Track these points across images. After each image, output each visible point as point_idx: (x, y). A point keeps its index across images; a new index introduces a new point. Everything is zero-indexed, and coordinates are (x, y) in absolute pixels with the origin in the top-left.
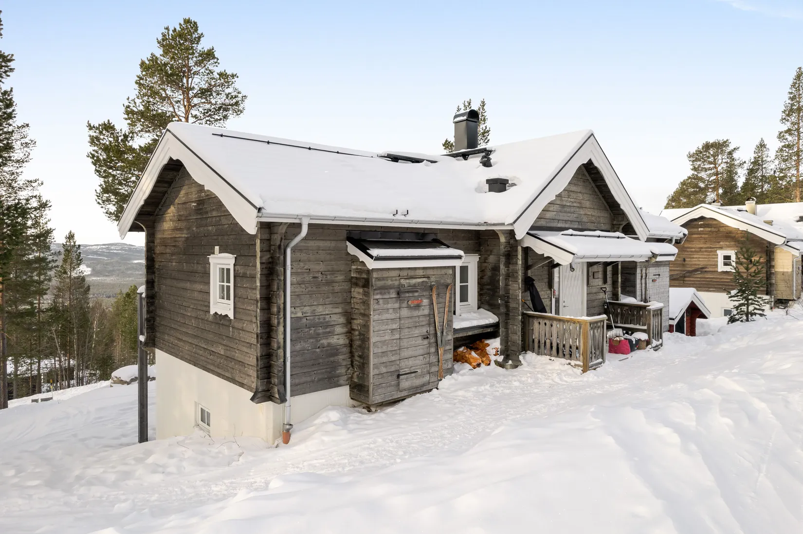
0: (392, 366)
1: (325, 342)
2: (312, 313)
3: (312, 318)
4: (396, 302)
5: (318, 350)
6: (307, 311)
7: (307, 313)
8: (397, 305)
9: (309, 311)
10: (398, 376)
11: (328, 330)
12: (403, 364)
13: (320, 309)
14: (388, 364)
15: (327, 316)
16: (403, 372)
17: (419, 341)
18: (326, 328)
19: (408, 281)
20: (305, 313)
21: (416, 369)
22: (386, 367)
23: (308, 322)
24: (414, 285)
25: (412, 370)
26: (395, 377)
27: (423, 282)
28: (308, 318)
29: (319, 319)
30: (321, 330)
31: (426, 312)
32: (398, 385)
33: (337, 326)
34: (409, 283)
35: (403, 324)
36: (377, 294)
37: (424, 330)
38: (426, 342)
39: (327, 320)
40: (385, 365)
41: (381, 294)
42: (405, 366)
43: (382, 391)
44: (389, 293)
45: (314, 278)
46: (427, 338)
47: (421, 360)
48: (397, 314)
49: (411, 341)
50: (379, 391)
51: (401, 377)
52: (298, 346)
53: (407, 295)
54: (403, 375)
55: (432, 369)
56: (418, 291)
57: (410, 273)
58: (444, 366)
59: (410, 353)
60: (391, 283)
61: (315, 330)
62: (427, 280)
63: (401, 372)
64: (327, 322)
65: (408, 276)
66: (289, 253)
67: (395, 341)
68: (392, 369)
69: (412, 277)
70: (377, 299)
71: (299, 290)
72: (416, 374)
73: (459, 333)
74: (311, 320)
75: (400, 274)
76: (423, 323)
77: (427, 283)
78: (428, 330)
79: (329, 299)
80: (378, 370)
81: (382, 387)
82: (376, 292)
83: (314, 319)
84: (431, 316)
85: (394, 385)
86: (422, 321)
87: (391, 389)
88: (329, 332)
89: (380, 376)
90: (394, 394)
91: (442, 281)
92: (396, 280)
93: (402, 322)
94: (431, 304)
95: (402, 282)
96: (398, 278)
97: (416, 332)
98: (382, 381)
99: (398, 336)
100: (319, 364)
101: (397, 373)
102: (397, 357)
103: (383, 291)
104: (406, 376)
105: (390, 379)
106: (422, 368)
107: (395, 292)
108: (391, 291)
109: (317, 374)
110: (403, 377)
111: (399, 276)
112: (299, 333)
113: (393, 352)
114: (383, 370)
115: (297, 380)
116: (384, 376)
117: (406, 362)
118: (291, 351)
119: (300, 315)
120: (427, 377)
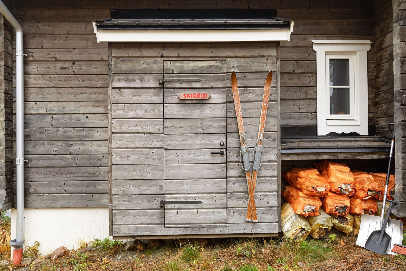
0: (150, 186)
1: (77, 147)
2: (59, 110)
3: (60, 116)
4: (156, 95)
5: (69, 156)
6: (53, 108)
7: (53, 110)
8: (157, 99)
9: (56, 108)
10: (163, 205)
11: (84, 133)
12: (170, 186)
13: (71, 107)
14: (141, 182)
15: (82, 116)
16: (170, 198)
17: (206, 156)
18: (81, 131)
19: (178, 64)
20: (50, 110)
21: (199, 198)
22: (137, 186)
23: (54, 121)
24: (193, 72)
25: (191, 198)
26: (157, 204)
27: (210, 66)
28: (54, 116)
29: (71, 119)
30: (73, 133)
31: (219, 112)
32: (163, 216)
33: (98, 129)
34: (182, 67)
35: (170, 127)
36: (120, 80)
37: (215, 141)
38: (219, 159)
39: (82, 120)
40: (135, 182)
41: (126, 80)
42: (175, 189)
43: (131, 220)
44: (141, 80)
45: (63, 68)
46: (222, 154)
47: (210, 186)
48: (157, 112)
49: (186, 155)
50: (124, 219)
51: (169, 206)
52: (41, 149)
53: (178, 85)
54: (171, 203)
55: (232, 203)
56: (199, 81)
57: (184, 53)
58: (258, 202)
59: (185, 171)
60: (145, 66)
61: (64, 132)
62: (220, 65)
63: (168, 198)
64: (82, 123)
65: (179, 57)
66: (19, 36)
67: (154, 151)
68: (150, 190)
69: (187, 59)
70: (120, 88)
71: (41, 82)
72: (199, 206)
73: (298, 154)
74: (59, 119)
75: (165, 53)
76: (212, 130)
77: (220, 68)
78: (224, 140)
79: (84, 96)
80: (121, 189)
81: (130, 214)
82: (117, 77)
83: (63, 118)
84: (230, 120)
85: (153, 215)
86: (210, 127)
87: (147, 220)
88: (86, 136)
89: (126, 198)
90: (153, 229)
91: (254, 67)
92: (155, 62)
93: (168, 124)
94: (229, 101)
95: (168, 65)
96: (160, 60)
97: (198, 141)
98: (130, 205)
99: (159, 144)
100: (71, 173)
101: (160, 199)
102: (158, 175)
103: (131, 77)
104: (177, 206)
105: (146, 204)
106: (212, 198)
107: (155, 79)
108: (146, 77)
109: (68, 185)
110: (172, 206)
111: (162, 57)
112: (42, 133)
113: (152, 167)
114: (132, 189)
115: (40, 189)
116: (133, 200)
117: (177, 185)
118: (26, 153)
119: (43, 111)
120: (221, 215)
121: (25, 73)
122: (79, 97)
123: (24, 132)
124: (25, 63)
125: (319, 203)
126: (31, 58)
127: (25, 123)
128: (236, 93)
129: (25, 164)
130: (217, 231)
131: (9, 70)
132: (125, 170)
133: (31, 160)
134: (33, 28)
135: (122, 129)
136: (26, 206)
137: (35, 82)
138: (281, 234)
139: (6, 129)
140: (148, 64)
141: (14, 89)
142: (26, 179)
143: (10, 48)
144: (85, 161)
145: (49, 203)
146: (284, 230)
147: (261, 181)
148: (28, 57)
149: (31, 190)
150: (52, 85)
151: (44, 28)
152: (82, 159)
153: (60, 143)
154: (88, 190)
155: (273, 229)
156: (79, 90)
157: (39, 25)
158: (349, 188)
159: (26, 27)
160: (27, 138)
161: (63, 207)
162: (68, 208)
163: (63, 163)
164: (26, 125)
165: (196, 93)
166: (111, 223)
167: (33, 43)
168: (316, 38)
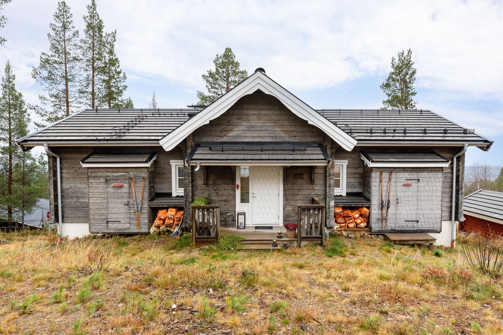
1: (81, 200)
2: (74, 187)
3: (75, 189)
4: (104, 184)
5: (78, 204)
8: (105, 186)
9: (73, 186)
10: (107, 222)
11: (84, 195)
12: (110, 216)
13: (79, 185)
14: (100, 214)
15: (83, 189)
17: (122, 206)
18: (83, 194)
19: (112, 174)
20: (71, 187)
21: (120, 220)
22: (98, 216)
24: (117, 176)
25: (117, 220)
26: (105, 222)
27: (123, 175)
28: (72, 189)
29: (79, 190)
30: (80, 195)
31: (127, 190)
32: (107, 226)
34: (113, 175)
36: (92, 179)
37: (126, 201)
38: (127, 207)
39: (83, 190)
40: (97, 214)
41: (94, 179)
42: (112, 217)
43: (96, 227)
44: (99, 179)
45: (75, 171)
46: (128, 205)
47: (123, 216)
48: (105, 190)
49: (115, 205)
50: (94, 227)
51: (110, 223)
52: (68, 201)
53: (112, 181)
54: (110, 221)
55: (132, 222)
56: (120, 180)
57: (114, 170)
58: (141, 221)
59: (115, 211)
60: (100, 174)
61: (77, 195)
62: (127, 174)
63: (109, 220)
64: (83, 191)
65: (112, 171)
66: (58, 160)
67: (104, 204)
68: (102, 217)
69: (115, 172)
70: (92, 182)
71: (67, 176)
72: (120, 223)
73: (156, 205)
74: (74, 190)
75: (107, 170)
76: (124, 197)
77: (127, 175)
78: (128, 200)
79: (84, 181)
80: (93, 217)
81: (96, 225)
82: (91, 178)
83: (76, 190)
84: (130, 193)
85: (104, 225)
86: (123, 196)
87: (102, 227)
88: (85, 196)
89: (95, 220)
90: (104, 230)
91: (139, 175)
92: (104, 173)
93: (109, 195)
94: (130, 187)
95: (108, 174)
96: (106, 172)
97: (119, 201)
98: (96, 222)
99: (106, 201)
100: (79, 210)
101: (106, 220)
102: (106, 212)
103: (95, 178)
104: (112, 222)
105: (102, 222)
106: (124, 220)
107: (104, 179)
108: (101, 179)
109: (78, 214)
110: (111, 222)
111: (106, 171)
112: (68, 195)
113: (103, 209)
114: (97, 217)
115: (68, 216)
116: (97, 220)
117: (112, 215)
118: (62, 202)
119: (68, 187)
120: (128, 225)
121: (61, 173)
122: (82, 182)
123: (61, 195)
124: (61, 169)
125: (162, 222)
126: (63, 167)
127: (61, 191)
128: (132, 184)
129: (62, 207)
130: (127, 231)
131: (55, 172)
132: (94, 210)
133: (64, 205)
134: (63, 156)
135: (93, 196)
136: (63, 222)
137: (65, 176)
138: (149, 233)
139: (54, 194)
140: (101, 174)
141: (57, 179)
142: (62, 212)
143: (55, 164)
144: (84, 206)
145: (71, 221)
146: (150, 231)
147: (142, 214)
148: (62, 167)
149: (65, 216)
150: (71, 177)
151: (68, 156)
152: (83, 205)
153: (75, 199)
154: (86, 216)
155: (146, 230)
156: (82, 179)
157: (66, 154)
158: (172, 217)
159: (61, 155)
160: (62, 197)
161: (77, 222)
162: (79, 223)
163: (76, 206)
164: (62, 192)
165: (118, 184)
166: (90, 229)
167: (64, 161)
168: (172, 159)
